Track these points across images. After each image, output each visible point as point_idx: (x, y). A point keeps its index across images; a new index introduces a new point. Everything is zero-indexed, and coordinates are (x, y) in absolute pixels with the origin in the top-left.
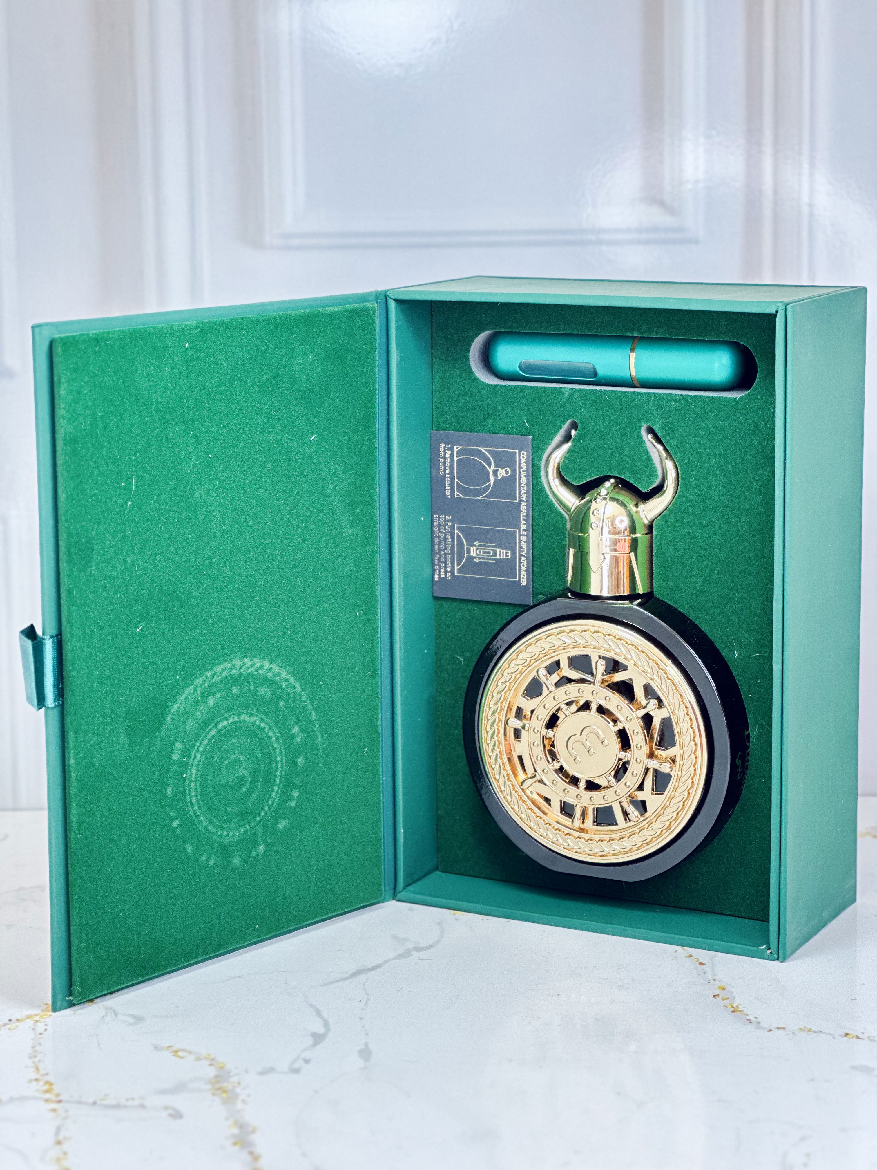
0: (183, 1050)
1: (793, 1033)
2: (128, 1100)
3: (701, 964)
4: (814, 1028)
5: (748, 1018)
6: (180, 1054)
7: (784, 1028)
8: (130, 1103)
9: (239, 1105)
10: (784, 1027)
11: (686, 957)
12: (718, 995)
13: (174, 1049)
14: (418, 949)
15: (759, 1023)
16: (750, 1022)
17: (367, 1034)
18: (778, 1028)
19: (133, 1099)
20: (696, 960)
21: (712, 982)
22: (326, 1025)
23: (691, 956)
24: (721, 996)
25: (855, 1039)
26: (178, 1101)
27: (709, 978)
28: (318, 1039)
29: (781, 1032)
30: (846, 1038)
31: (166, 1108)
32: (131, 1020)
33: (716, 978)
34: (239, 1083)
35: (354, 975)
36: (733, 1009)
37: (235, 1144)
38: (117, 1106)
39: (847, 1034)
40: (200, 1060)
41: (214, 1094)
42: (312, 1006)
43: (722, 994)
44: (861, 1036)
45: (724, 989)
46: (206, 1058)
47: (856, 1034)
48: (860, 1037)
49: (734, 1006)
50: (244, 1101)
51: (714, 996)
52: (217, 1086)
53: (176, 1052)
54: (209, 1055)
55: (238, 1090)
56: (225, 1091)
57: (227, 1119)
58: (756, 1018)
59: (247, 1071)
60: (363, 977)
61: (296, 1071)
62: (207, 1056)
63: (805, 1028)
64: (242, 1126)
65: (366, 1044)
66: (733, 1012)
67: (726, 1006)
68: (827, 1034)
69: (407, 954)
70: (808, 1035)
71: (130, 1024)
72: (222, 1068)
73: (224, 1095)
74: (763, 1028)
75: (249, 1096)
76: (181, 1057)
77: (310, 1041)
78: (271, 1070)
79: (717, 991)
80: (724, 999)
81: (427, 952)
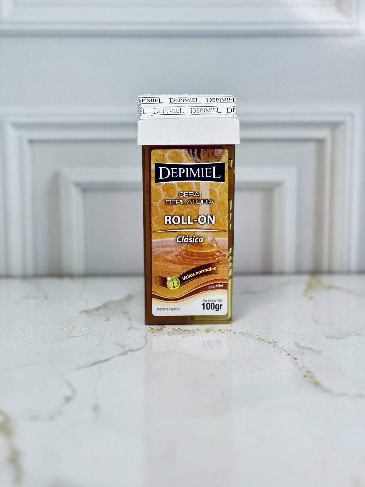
1: (352, 397)
3: (295, 359)
5: (325, 388)
9: (15, 438)
11: (287, 355)
14: (131, 351)
15: (331, 391)
16: (327, 391)
17: (98, 397)
20: (292, 357)
22: (74, 392)
23: (289, 354)
27: (300, 367)
28: (68, 400)
34: (16, 425)
35: (93, 364)
42: (67, 381)
43: (309, 375)
45: (309, 372)
50: (18, 436)
51: (305, 376)
55: (15, 429)
58: (329, 388)
60: (99, 365)
64: (15, 452)
65: (97, 403)
67: (311, 382)
69: (125, 353)
72: (7, 417)
73: (6, 432)
74: (335, 394)
79: (305, 374)
80: (310, 377)
81: (137, 352)
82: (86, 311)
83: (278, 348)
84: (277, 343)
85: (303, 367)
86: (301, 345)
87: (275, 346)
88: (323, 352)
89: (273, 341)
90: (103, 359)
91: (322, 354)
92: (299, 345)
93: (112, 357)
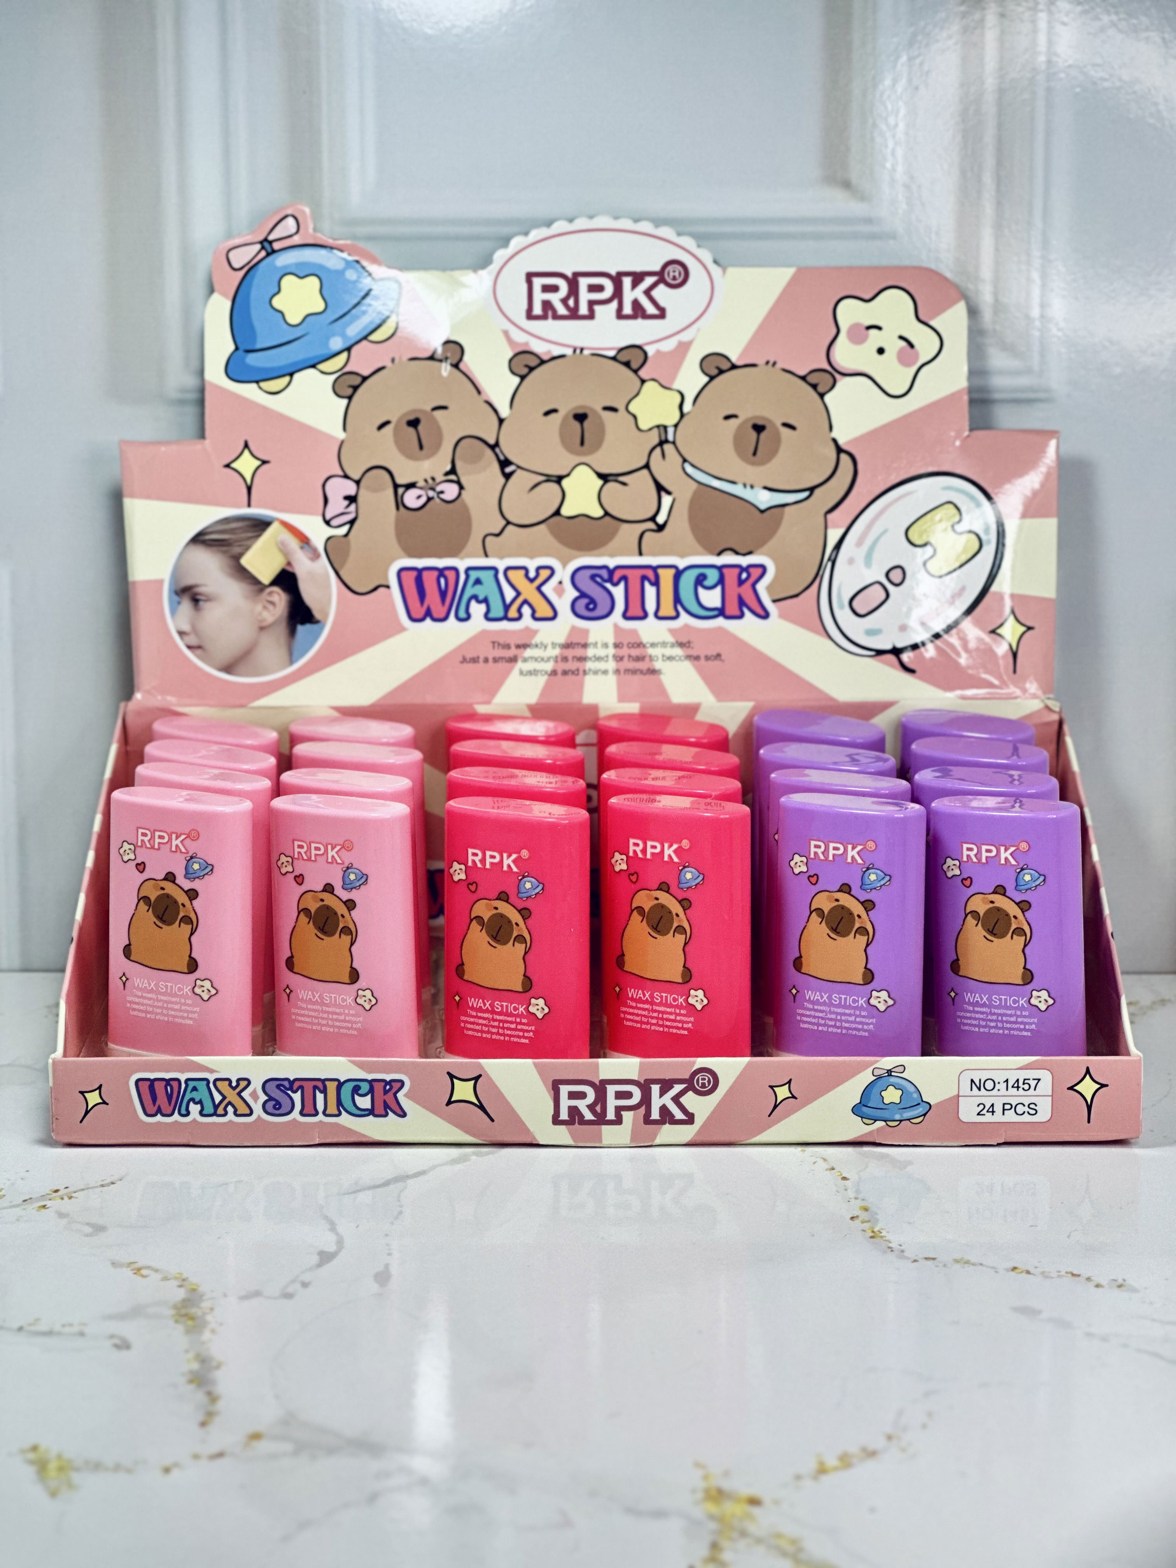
0: (148, 1268)
1: (945, 1266)
2: (64, 1326)
3: (844, 1178)
4: (973, 1260)
5: (890, 1245)
6: (144, 1272)
7: (934, 1259)
8: (67, 1330)
9: (206, 1335)
10: (934, 1257)
12: (857, 1217)
13: (136, 1266)
15: (903, 1251)
16: (892, 1251)
17: (389, 1254)
18: (926, 1259)
19: (71, 1325)
21: (853, 1201)
22: (340, 1243)
24: (860, 1219)
25: (1024, 1275)
26: (127, 1329)
27: (851, 1197)
28: (325, 1257)
29: (930, 1263)
30: (1013, 1273)
31: (112, 1336)
32: (88, 1230)
33: (860, 1196)
34: (212, 1309)
36: (872, 1234)
37: (191, 1382)
38: (50, 1333)
39: (1014, 1269)
40: (168, 1280)
41: (176, 1321)
42: (326, 1218)
43: (864, 1215)
44: (1032, 1270)
46: (176, 1278)
47: (1026, 1269)
48: (1031, 1272)
49: (876, 1230)
50: (213, 1331)
51: (852, 1218)
52: (183, 1311)
53: (139, 1269)
54: (182, 1274)
55: (209, 1318)
56: (192, 1318)
57: (187, 1351)
58: (901, 1246)
59: (225, 1296)
61: (288, 1296)
62: (178, 1276)
63: (962, 1259)
64: (204, 1360)
65: (387, 1266)
66: (872, 1237)
67: (864, 1231)
68: (988, 1267)
70: (964, 1268)
71: (87, 1235)
72: (194, 1290)
73: (190, 1323)
74: (908, 1258)
75: (221, 1324)
76: (143, 1276)
77: (315, 1259)
78: (257, 1294)
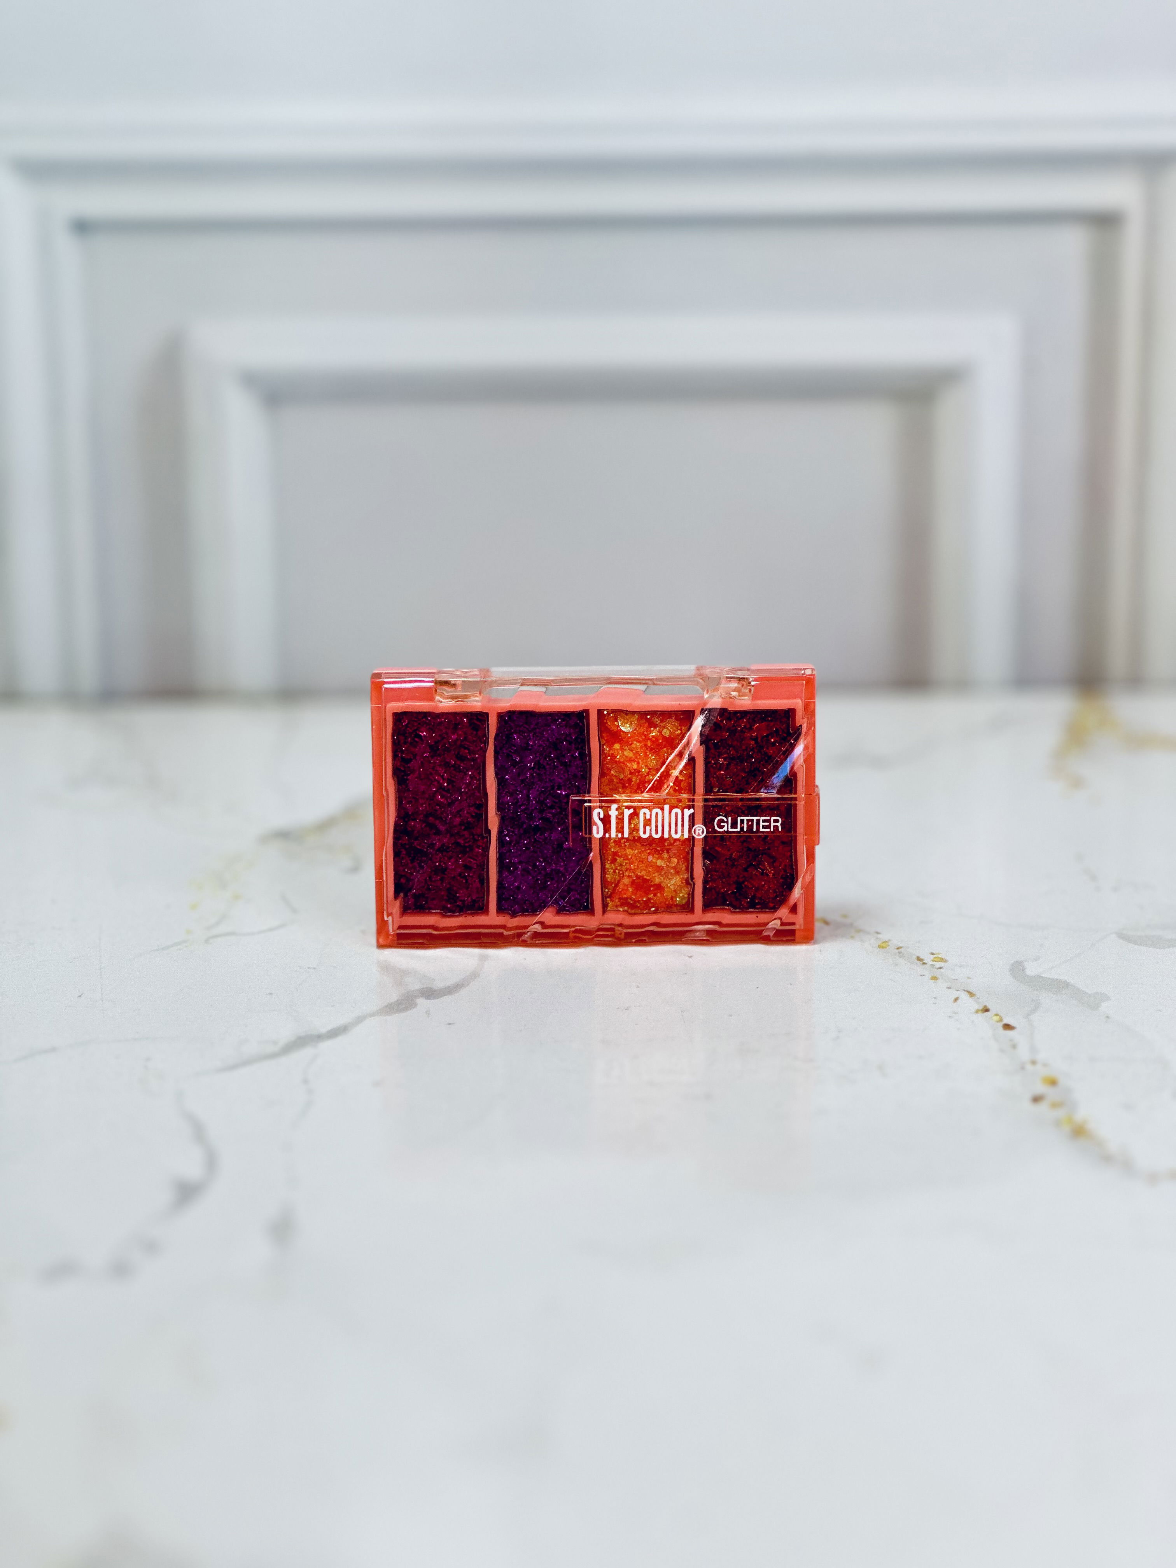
11: (977, 1011)
14: (430, 993)
20: (997, 1018)
23: (986, 1010)
35: (290, 1048)
45: (1053, 1082)
60: (307, 1052)
69: (405, 1003)
79: (1040, 1088)
80: (1055, 1105)
81: (447, 999)
82: (284, 835)
83: (947, 985)
84: (943, 960)
85: (1034, 1062)
86: (1031, 970)
87: (937, 973)
88: (1108, 999)
89: (933, 954)
90: (323, 1030)
91: (1104, 1007)
92: (1024, 970)
93: (360, 1020)
